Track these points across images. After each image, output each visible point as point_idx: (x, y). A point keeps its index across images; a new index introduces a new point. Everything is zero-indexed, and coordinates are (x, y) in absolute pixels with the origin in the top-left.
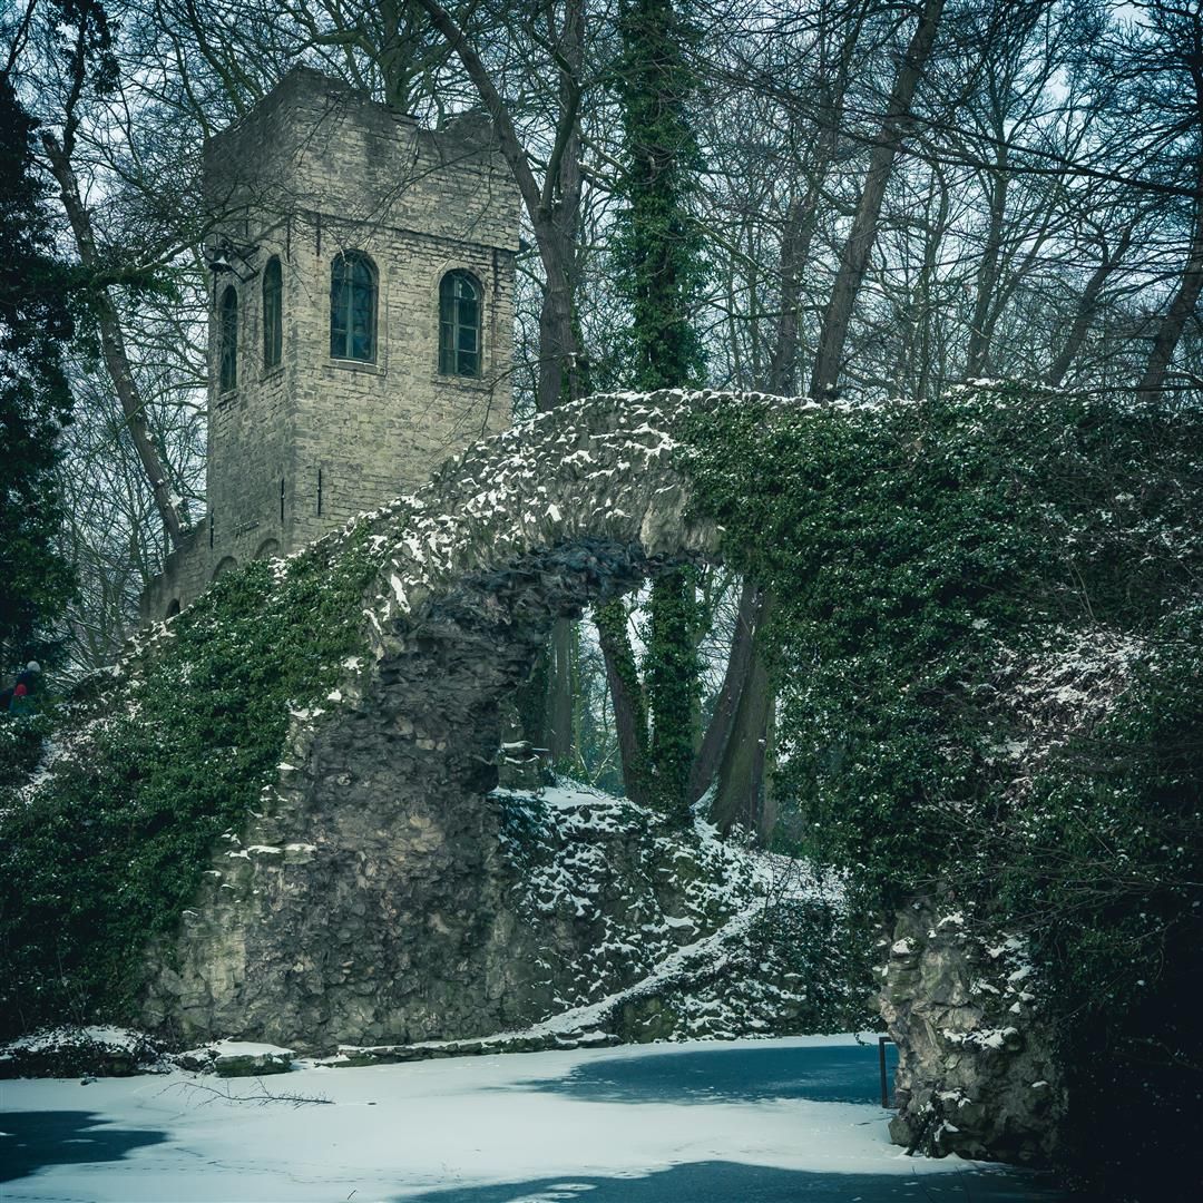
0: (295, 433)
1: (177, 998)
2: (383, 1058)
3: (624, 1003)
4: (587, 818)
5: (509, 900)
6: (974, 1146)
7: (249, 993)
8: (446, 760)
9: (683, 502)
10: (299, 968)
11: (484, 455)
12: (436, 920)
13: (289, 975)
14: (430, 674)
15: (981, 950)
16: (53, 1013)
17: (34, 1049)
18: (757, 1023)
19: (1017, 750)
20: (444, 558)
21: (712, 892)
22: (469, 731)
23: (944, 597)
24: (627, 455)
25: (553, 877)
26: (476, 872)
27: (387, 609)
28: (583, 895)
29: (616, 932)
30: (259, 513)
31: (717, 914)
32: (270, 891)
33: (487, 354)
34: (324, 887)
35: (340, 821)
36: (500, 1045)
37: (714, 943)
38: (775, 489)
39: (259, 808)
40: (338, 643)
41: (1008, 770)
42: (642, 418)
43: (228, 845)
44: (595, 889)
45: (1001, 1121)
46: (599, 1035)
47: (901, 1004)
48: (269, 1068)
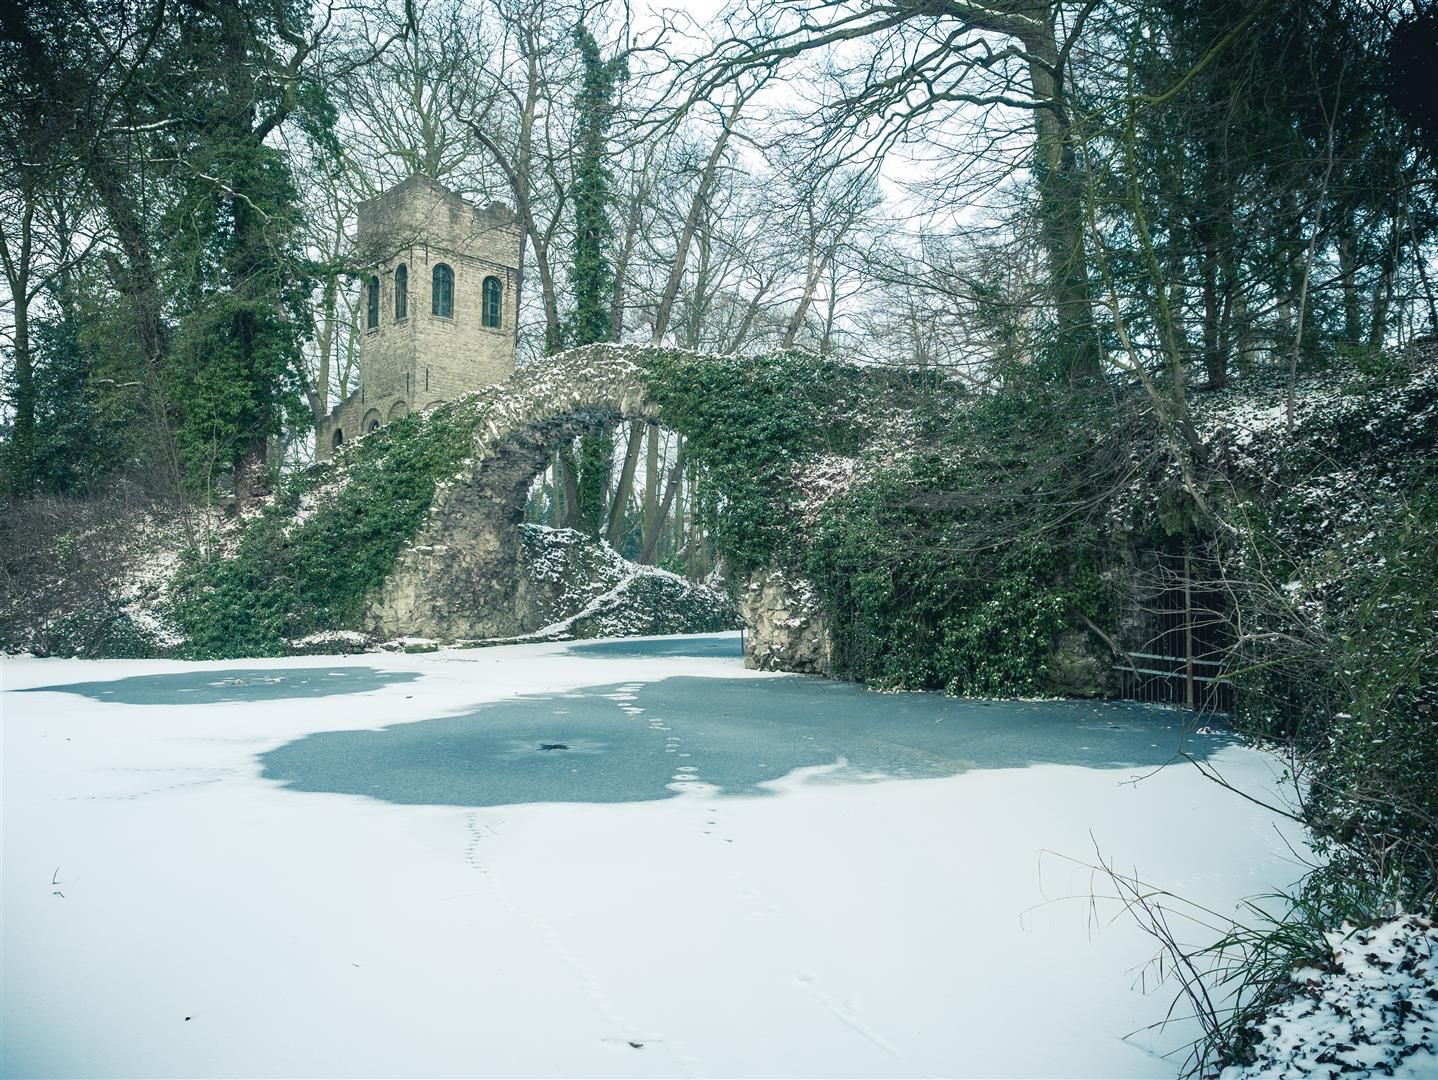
0: (415, 350)
1: (381, 618)
2: (476, 645)
3: (576, 621)
4: (556, 537)
5: (526, 574)
6: (787, 667)
7: (416, 616)
8: (503, 508)
9: (642, 393)
10: (438, 604)
11: (537, 367)
12: (494, 582)
13: (434, 607)
14: (504, 468)
15: (790, 587)
16: (322, 624)
17: (315, 642)
18: (634, 630)
19: (803, 504)
20: (518, 414)
21: (610, 571)
22: (514, 495)
23: (770, 439)
24: (614, 372)
25: (543, 564)
26: (513, 561)
27: (486, 437)
28: (556, 572)
29: (570, 589)
30: (393, 389)
31: (613, 582)
32: (426, 568)
33: (503, 317)
34: (448, 566)
35: (456, 536)
36: (525, 640)
37: (612, 595)
38: (687, 390)
39: (421, 528)
40: (460, 452)
41: (800, 513)
42: (621, 355)
43: (407, 545)
44: (561, 569)
45: (797, 656)
46: (566, 636)
47: (754, 610)
48: (430, 650)
